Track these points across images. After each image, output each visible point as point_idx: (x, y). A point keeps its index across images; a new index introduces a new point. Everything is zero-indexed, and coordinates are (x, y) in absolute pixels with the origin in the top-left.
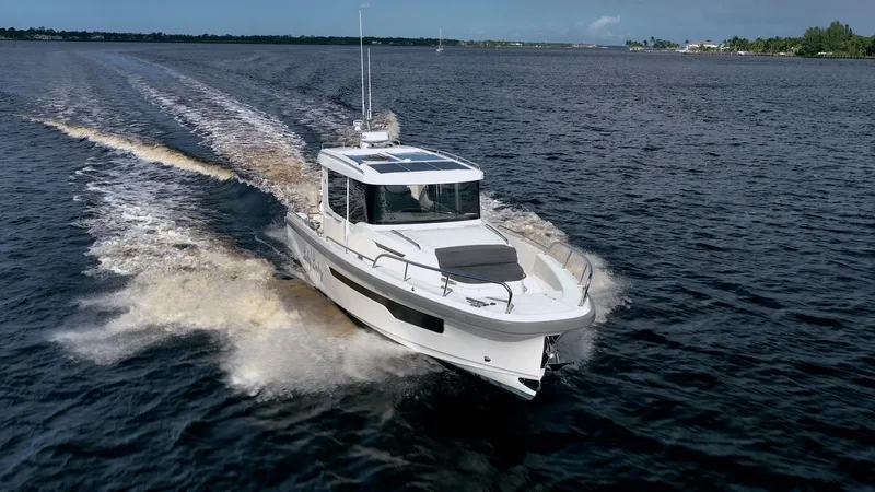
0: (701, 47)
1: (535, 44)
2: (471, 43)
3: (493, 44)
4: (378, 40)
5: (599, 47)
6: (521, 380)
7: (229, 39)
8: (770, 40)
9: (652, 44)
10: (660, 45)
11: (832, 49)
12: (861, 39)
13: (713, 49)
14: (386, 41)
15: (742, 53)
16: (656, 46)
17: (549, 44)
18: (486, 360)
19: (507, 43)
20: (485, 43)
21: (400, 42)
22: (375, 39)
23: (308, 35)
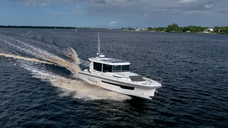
0: (141, 30)
1: (97, 28)
2: (80, 28)
3: (86, 28)
4: (56, 27)
5: (113, 29)
6: (149, 97)
7: (15, 27)
8: (158, 28)
9: (128, 29)
10: (130, 29)
11: (174, 30)
12: (182, 28)
13: (144, 30)
14: (58, 28)
15: (152, 31)
16: (129, 29)
17: (100, 29)
18: (143, 94)
19: (90, 28)
20: (84, 28)
21: (62, 28)
22: (55, 27)
23: (37, 26)
